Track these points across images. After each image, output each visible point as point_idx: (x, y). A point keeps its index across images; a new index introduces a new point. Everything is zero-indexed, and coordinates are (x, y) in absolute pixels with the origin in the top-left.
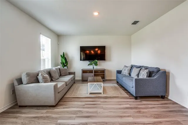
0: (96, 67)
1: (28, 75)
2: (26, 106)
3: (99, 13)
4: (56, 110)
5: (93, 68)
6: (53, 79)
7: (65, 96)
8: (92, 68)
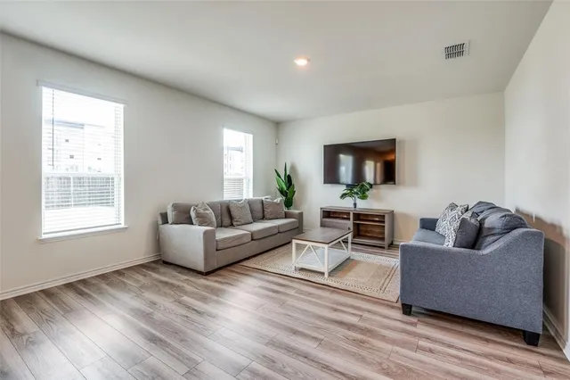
0: (363, 205)
1: (175, 207)
2: (171, 264)
3: (309, 60)
4: (202, 281)
5: (355, 204)
6: (234, 223)
7: (244, 263)
8: (352, 206)
